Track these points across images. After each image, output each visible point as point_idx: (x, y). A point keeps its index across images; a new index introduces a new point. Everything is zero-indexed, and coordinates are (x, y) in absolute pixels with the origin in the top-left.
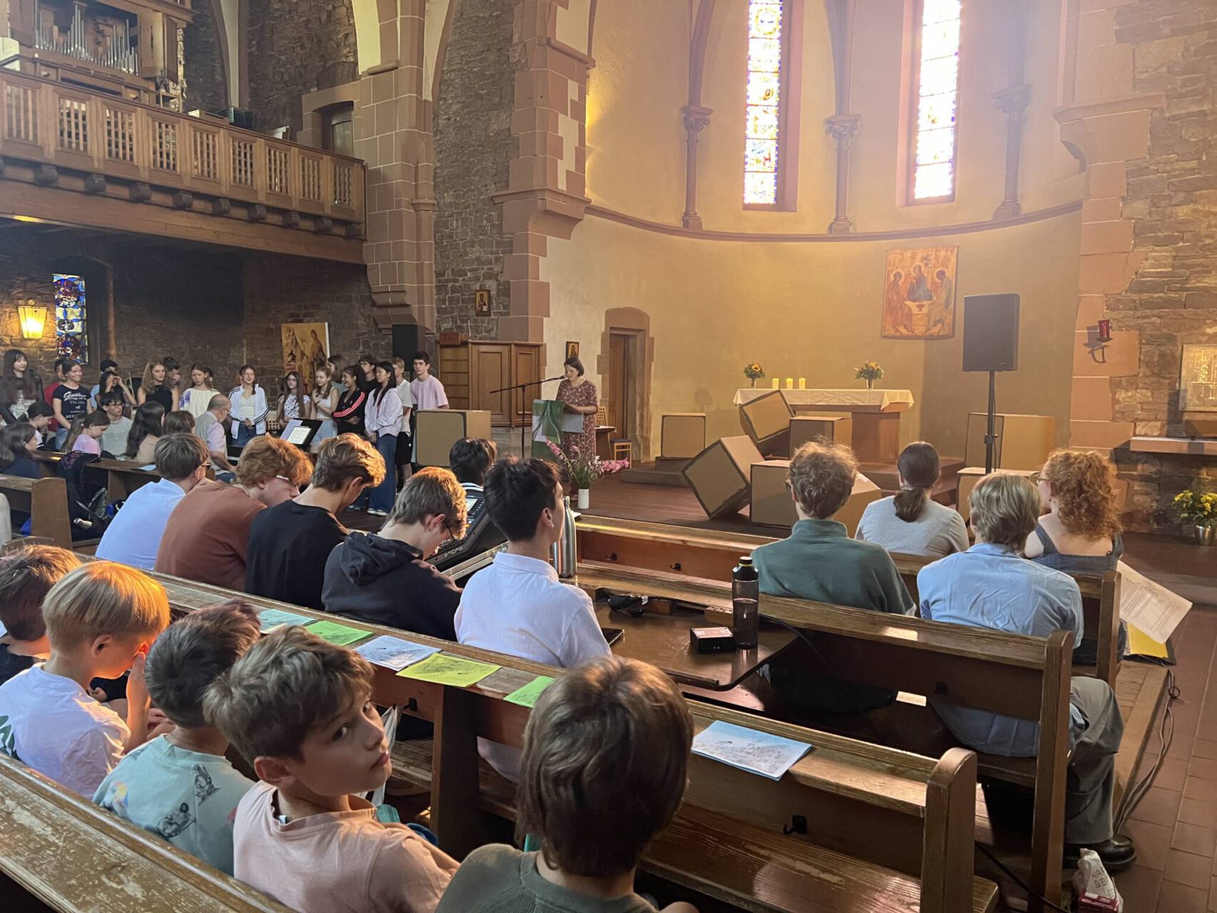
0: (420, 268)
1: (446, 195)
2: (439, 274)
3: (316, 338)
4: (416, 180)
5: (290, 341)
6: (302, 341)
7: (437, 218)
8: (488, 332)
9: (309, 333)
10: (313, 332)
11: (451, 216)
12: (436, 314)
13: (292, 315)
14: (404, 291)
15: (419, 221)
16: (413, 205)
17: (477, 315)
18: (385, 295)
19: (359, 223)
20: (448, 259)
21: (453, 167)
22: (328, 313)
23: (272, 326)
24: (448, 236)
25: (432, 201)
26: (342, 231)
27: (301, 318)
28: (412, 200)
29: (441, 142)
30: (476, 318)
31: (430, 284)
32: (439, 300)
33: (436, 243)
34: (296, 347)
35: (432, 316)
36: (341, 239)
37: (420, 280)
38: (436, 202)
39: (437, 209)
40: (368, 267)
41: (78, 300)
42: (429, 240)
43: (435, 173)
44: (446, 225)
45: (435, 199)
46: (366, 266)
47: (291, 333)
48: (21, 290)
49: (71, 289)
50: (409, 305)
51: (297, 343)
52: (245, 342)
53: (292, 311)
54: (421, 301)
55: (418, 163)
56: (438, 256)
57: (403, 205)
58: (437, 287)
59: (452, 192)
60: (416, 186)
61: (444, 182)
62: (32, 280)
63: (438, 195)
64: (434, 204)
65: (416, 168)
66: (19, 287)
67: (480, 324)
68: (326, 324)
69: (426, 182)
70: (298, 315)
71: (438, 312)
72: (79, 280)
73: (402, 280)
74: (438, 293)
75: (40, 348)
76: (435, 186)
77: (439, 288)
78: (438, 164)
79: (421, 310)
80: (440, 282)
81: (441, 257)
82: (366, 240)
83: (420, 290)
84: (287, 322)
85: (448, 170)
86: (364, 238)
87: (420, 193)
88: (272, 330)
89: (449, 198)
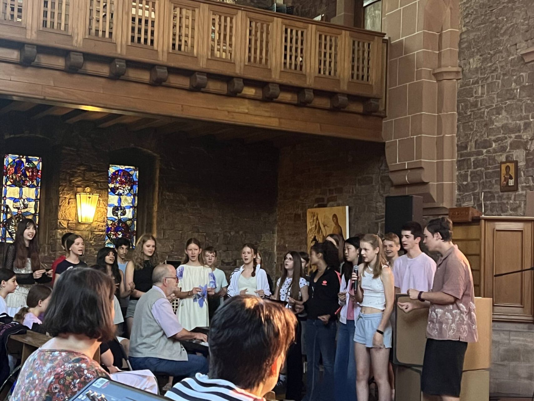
0: (440, 142)
1: (471, 60)
2: (462, 147)
3: (337, 223)
4: (440, 48)
5: (314, 226)
6: (324, 226)
7: (461, 87)
8: (515, 209)
9: (331, 217)
10: (335, 216)
11: (477, 82)
12: (457, 192)
13: (317, 200)
14: (421, 168)
15: (441, 92)
16: (435, 75)
17: (501, 192)
18: (402, 173)
19: (377, 99)
20: (472, 130)
21: (479, 30)
22: (350, 197)
23: (300, 212)
24: (472, 105)
25: (455, 69)
26: (359, 108)
27: (325, 203)
28: (434, 70)
29: (467, 5)
30: (501, 194)
31: (451, 159)
32: (460, 176)
33: (459, 114)
34: (318, 232)
35: (452, 192)
36: (359, 116)
37: (440, 155)
38: (460, 70)
39: (461, 77)
40: (386, 145)
41: (132, 188)
42: (451, 113)
43: (461, 39)
44: (470, 93)
45: (460, 66)
46: (385, 143)
47: (315, 218)
48: (80, 178)
49: (126, 179)
50: (427, 183)
51: (320, 228)
52: (276, 228)
53: (317, 196)
54: (440, 177)
55: (442, 30)
56: (461, 128)
57: (424, 75)
58: (458, 161)
59: (478, 57)
60: (440, 55)
61: (469, 48)
62: (91, 170)
63: (463, 62)
64: (457, 72)
65: (440, 36)
66: (79, 176)
67: (505, 201)
68: (347, 207)
69: (450, 49)
70: (323, 199)
71: (459, 189)
72: (135, 170)
73: (419, 157)
74: (459, 169)
75: (92, 232)
76: (460, 53)
77: (460, 164)
78: (464, 29)
79: (440, 188)
80: (461, 155)
81: (464, 129)
82: (386, 117)
83: (440, 166)
84: (312, 207)
85: (474, 34)
86: (382, 114)
87: (443, 63)
88: (299, 215)
89: (474, 63)
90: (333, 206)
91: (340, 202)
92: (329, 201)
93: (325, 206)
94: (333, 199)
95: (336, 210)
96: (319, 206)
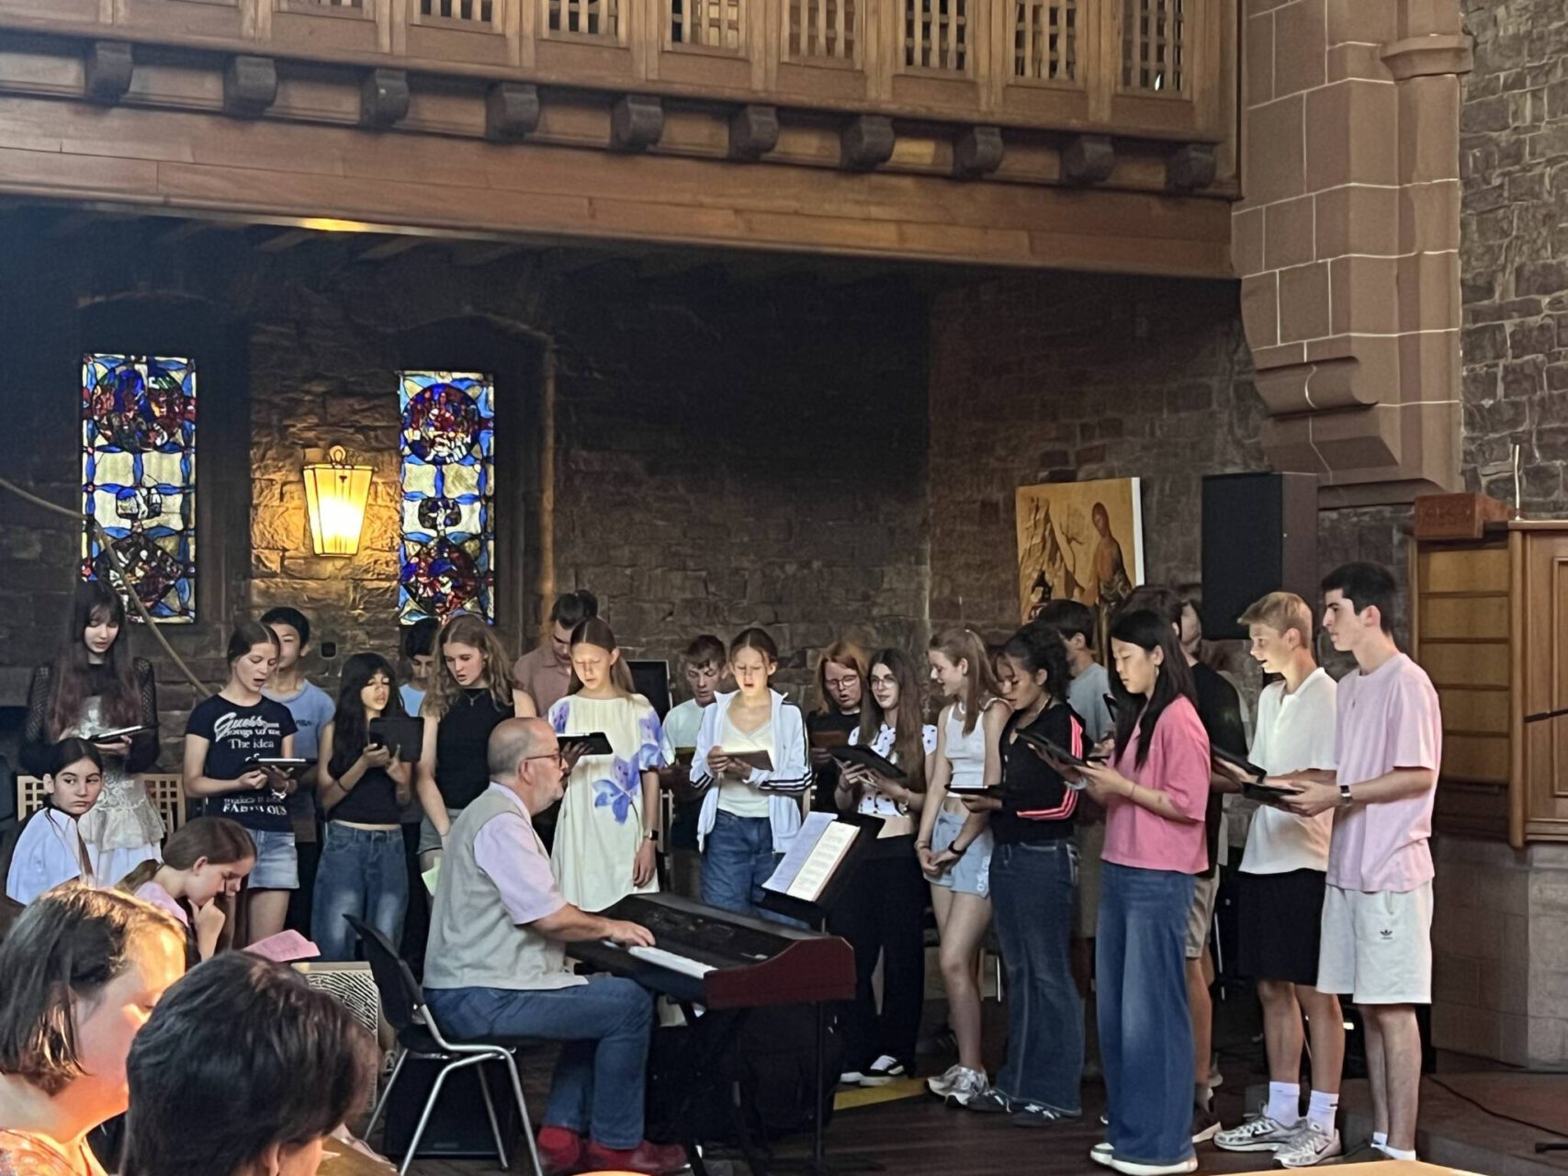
0: (1408, 275)
1: (1501, 12)
2: (1477, 290)
3: (1106, 529)
5: (1040, 541)
6: (1070, 541)
7: (1471, 98)
9: (1088, 513)
10: (1099, 509)
11: (1518, 82)
12: (1463, 432)
13: (1046, 459)
14: (1350, 359)
15: (1408, 113)
16: (1389, 61)
18: (1289, 378)
19: (1208, 145)
20: (1505, 234)
22: (1142, 447)
23: (994, 495)
24: (1505, 155)
25: (1451, 42)
26: (1153, 175)
27: (1069, 467)
28: (1385, 44)
31: (1440, 330)
32: (1473, 379)
33: (1467, 183)
34: (1052, 557)
35: (1448, 433)
36: (1152, 201)
37: (1410, 318)
38: (1467, 42)
39: (1469, 64)
40: (1244, 288)
41: (476, 441)
42: (1441, 180)
44: (1499, 117)
45: (1467, 33)
46: (1238, 283)
47: (1041, 514)
48: (312, 420)
49: (456, 411)
50: (1369, 407)
51: (1056, 548)
53: (1049, 447)
54: (1411, 388)
56: (1474, 227)
57: (1351, 64)
58: (1467, 334)
62: (344, 391)
63: (1475, 17)
64: (1459, 52)
66: (310, 412)
68: (1136, 481)
70: (1065, 458)
71: (1470, 424)
72: (483, 384)
73: (1343, 324)
74: (1469, 357)
75: (357, 582)
77: (1474, 342)
79: (1413, 419)
80: (1476, 315)
81: (1482, 233)
82: (1239, 198)
83: (1410, 350)
84: (1031, 482)
86: (1230, 191)
87: (1413, 23)
88: (992, 507)
89: (1510, 19)
90: (1092, 478)
91: (1116, 464)
92: (1082, 462)
93: (1066, 478)
95: (1100, 489)
96: (1054, 479)
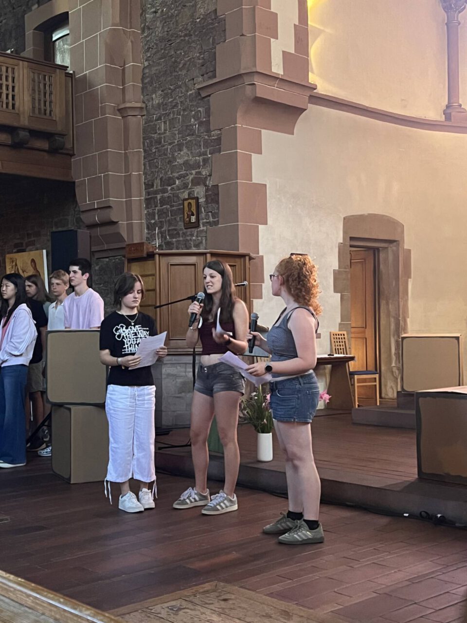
0: (128, 180)
1: (154, 96)
2: (149, 185)
3: (35, 268)
4: (123, 83)
5: (13, 272)
6: (23, 272)
7: (146, 123)
8: (197, 246)
9: (29, 262)
10: (33, 261)
11: (159, 119)
12: (146, 231)
13: (16, 246)
14: (110, 207)
15: (126, 129)
16: (119, 110)
17: (185, 228)
18: (93, 213)
19: (62, 135)
20: (157, 167)
21: (159, 64)
24: (156, 142)
25: (139, 105)
26: (45, 145)
27: (24, 247)
28: (118, 105)
29: (148, 39)
30: (185, 231)
31: (138, 198)
32: (148, 214)
33: (145, 151)
35: (141, 231)
36: (45, 154)
37: (129, 195)
38: (144, 106)
39: (145, 113)
40: (76, 184)
42: (137, 150)
43: (144, 74)
44: (154, 130)
45: (144, 102)
46: (74, 182)
47: (14, 264)
50: (116, 223)
53: (16, 241)
54: (129, 217)
55: (125, 65)
56: (147, 165)
57: (107, 111)
58: (146, 199)
59: (160, 92)
60: (123, 89)
61: (151, 83)
63: (146, 97)
64: (141, 108)
65: (124, 70)
67: (189, 238)
68: (44, 251)
69: (133, 84)
70: (22, 244)
71: (148, 228)
73: (107, 196)
74: (147, 207)
76: (143, 88)
77: (149, 202)
78: (146, 64)
79: (130, 227)
80: (148, 193)
81: (150, 167)
82: (74, 155)
83: (129, 204)
85: (155, 68)
86: (71, 152)
87: (127, 98)
89: (157, 99)
90: (31, 250)
91: (38, 246)
92: (27, 245)
93: (24, 251)
94: (32, 243)
95: (33, 254)
96: (18, 251)
